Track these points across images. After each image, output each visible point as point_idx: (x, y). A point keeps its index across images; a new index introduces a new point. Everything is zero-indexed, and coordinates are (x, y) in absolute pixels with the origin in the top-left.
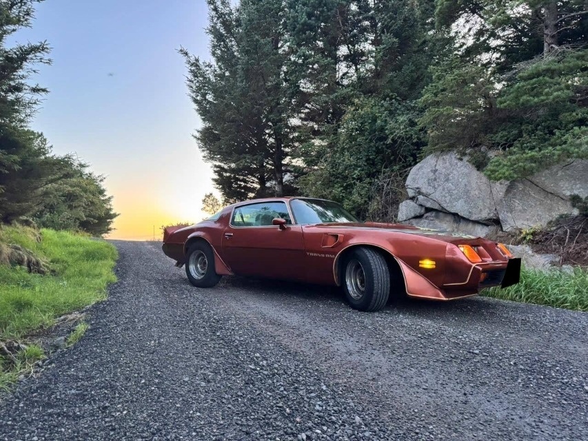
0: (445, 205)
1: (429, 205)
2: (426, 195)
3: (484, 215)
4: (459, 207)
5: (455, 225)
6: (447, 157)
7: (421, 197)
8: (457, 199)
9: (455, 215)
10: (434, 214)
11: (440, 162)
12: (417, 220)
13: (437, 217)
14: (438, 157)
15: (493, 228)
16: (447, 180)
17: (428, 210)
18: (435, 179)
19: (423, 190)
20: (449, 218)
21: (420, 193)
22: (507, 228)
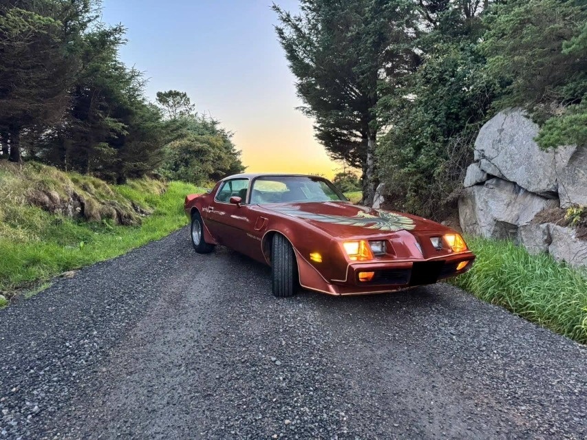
0: (505, 172)
1: (490, 171)
2: (489, 159)
3: (544, 186)
4: (519, 176)
5: (514, 196)
6: (515, 114)
7: (484, 161)
8: (518, 166)
9: (515, 183)
10: (494, 181)
11: (509, 119)
12: (479, 187)
13: (497, 185)
14: (506, 113)
15: (551, 202)
16: (512, 142)
17: (490, 177)
18: (500, 141)
19: (487, 154)
20: (509, 187)
21: (484, 157)
22: (564, 203)
